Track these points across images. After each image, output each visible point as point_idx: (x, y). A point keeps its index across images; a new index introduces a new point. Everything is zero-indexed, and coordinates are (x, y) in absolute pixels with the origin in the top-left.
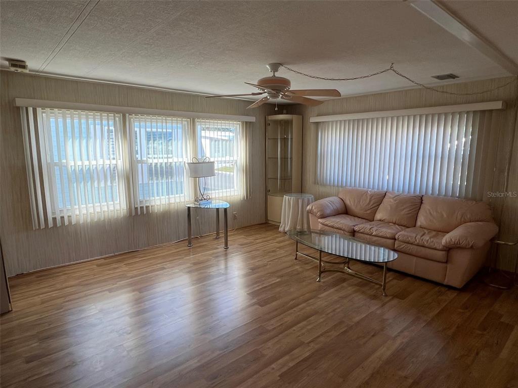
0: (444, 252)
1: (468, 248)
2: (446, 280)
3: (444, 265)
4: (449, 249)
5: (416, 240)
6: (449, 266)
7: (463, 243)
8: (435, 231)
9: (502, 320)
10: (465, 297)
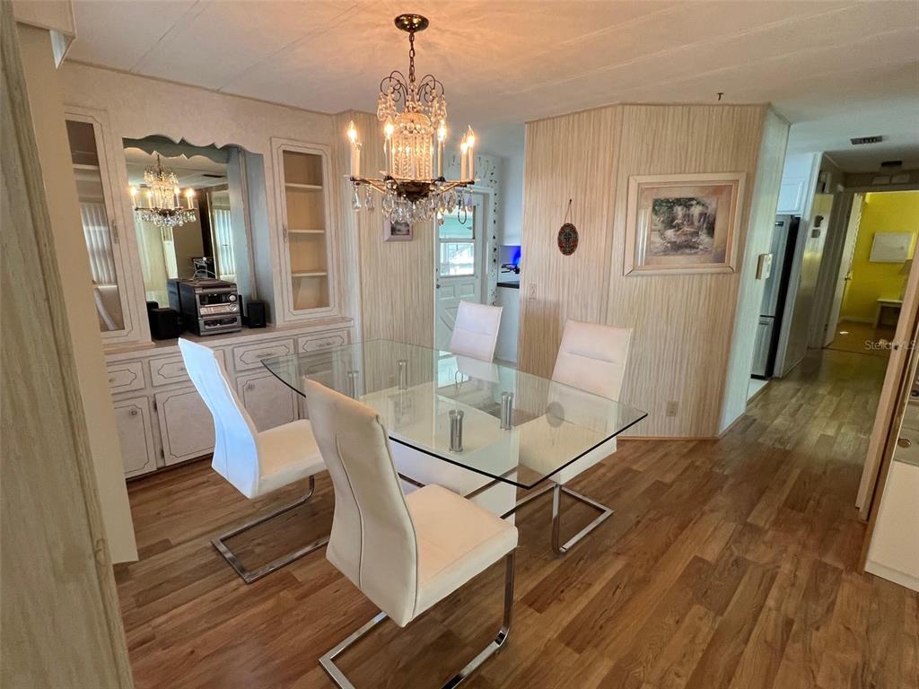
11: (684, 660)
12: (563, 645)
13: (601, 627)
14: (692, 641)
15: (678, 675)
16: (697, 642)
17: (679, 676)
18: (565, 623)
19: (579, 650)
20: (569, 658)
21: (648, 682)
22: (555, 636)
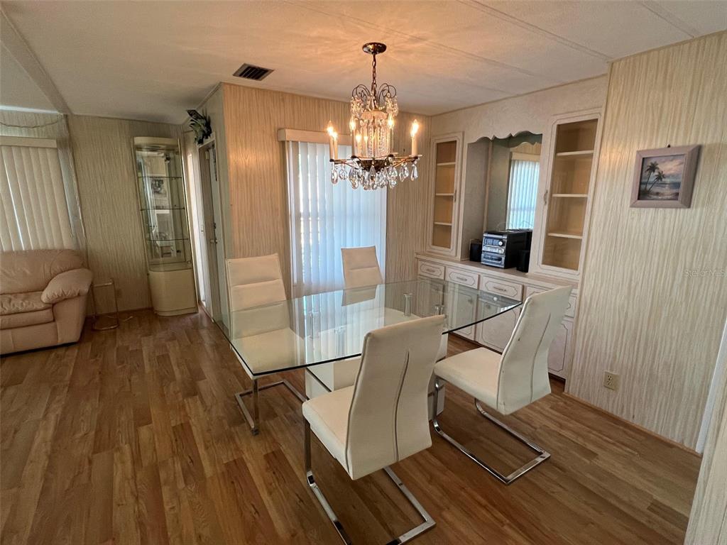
0: (48, 311)
1: (76, 297)
2: (59, 339)
3: (53, 324)
4: (52, 305)
5: (5, 309)
6: (58, 323)
7: (69, 294)
8: (21, 293)
9: (130, 349)
10: (88, 347)
11: (176, 520)
12: (236, 458)
13: (233, 482)
14: (181, 536)
15: (173, 508)
16: (178, 539)
17: (171, 508)
18: (249, 465)
19: (227, 465)
20: (226, 457)
21: (183, 489)
22: (244, 458)
